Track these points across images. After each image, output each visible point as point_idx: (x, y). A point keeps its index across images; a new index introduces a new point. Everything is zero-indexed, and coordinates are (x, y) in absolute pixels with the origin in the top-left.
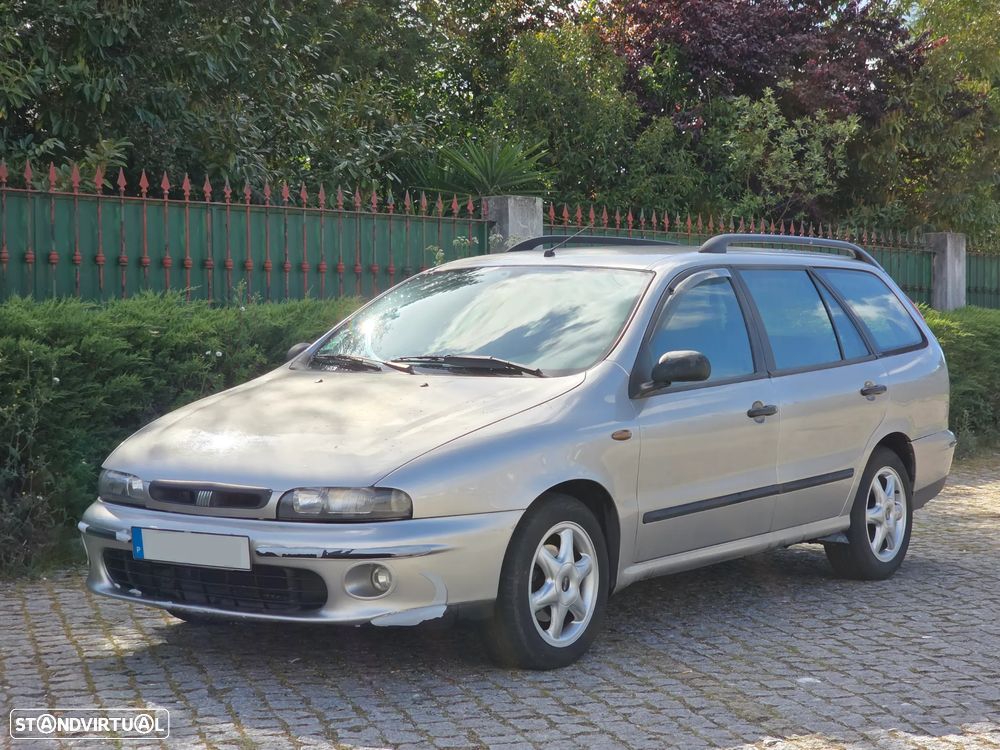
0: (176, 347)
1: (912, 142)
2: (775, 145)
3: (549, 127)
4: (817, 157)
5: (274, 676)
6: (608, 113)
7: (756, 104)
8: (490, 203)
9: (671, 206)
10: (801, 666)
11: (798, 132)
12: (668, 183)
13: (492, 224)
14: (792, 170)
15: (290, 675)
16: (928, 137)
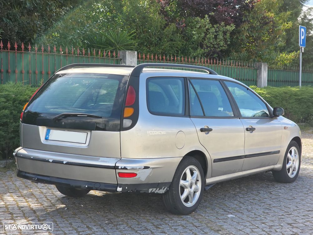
0: (20, 101)
1: (250, 33)
2: (208, 33)
3: (136, 26)
4: (221, 37)
5: (59, 214)
6: (155, 22)
7: (202, 20)
8: (120, 53)
9: (174, 52)
10: (228, 210)
11: (215, 29)
12: (174, 45)
13: (121, 60)
14: (214, 41)
15: (64, 214)
16: (255, 31)
